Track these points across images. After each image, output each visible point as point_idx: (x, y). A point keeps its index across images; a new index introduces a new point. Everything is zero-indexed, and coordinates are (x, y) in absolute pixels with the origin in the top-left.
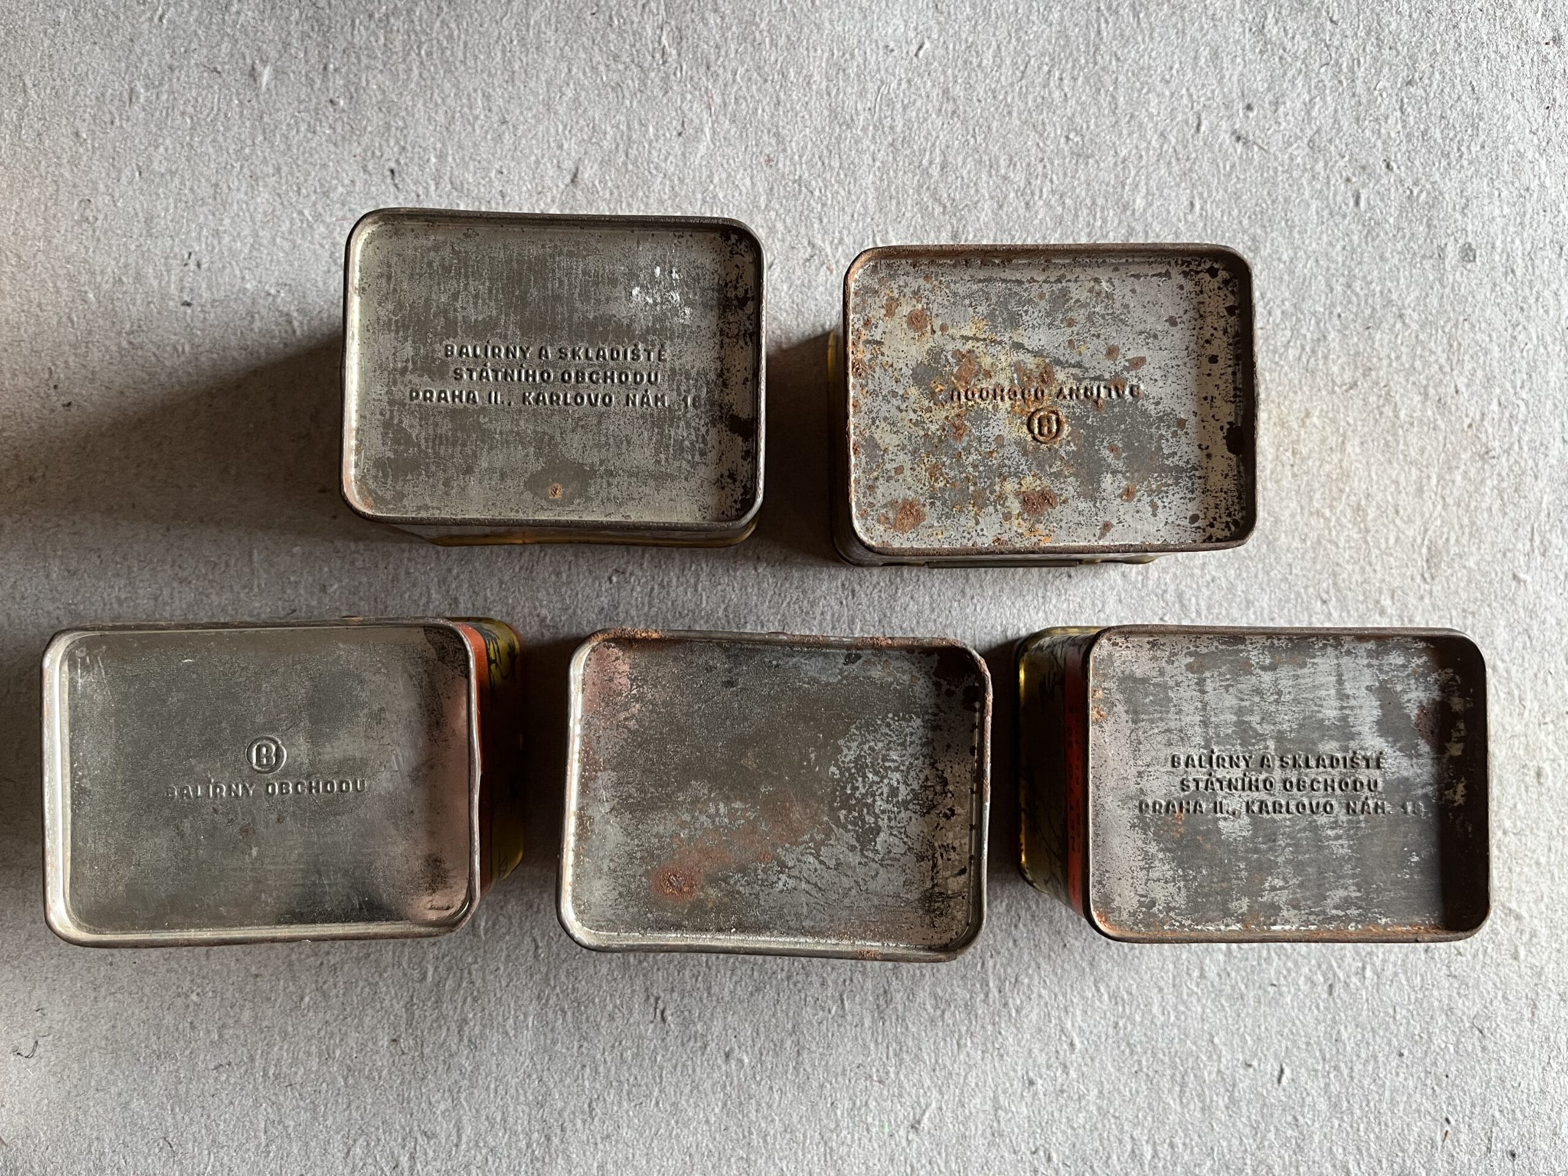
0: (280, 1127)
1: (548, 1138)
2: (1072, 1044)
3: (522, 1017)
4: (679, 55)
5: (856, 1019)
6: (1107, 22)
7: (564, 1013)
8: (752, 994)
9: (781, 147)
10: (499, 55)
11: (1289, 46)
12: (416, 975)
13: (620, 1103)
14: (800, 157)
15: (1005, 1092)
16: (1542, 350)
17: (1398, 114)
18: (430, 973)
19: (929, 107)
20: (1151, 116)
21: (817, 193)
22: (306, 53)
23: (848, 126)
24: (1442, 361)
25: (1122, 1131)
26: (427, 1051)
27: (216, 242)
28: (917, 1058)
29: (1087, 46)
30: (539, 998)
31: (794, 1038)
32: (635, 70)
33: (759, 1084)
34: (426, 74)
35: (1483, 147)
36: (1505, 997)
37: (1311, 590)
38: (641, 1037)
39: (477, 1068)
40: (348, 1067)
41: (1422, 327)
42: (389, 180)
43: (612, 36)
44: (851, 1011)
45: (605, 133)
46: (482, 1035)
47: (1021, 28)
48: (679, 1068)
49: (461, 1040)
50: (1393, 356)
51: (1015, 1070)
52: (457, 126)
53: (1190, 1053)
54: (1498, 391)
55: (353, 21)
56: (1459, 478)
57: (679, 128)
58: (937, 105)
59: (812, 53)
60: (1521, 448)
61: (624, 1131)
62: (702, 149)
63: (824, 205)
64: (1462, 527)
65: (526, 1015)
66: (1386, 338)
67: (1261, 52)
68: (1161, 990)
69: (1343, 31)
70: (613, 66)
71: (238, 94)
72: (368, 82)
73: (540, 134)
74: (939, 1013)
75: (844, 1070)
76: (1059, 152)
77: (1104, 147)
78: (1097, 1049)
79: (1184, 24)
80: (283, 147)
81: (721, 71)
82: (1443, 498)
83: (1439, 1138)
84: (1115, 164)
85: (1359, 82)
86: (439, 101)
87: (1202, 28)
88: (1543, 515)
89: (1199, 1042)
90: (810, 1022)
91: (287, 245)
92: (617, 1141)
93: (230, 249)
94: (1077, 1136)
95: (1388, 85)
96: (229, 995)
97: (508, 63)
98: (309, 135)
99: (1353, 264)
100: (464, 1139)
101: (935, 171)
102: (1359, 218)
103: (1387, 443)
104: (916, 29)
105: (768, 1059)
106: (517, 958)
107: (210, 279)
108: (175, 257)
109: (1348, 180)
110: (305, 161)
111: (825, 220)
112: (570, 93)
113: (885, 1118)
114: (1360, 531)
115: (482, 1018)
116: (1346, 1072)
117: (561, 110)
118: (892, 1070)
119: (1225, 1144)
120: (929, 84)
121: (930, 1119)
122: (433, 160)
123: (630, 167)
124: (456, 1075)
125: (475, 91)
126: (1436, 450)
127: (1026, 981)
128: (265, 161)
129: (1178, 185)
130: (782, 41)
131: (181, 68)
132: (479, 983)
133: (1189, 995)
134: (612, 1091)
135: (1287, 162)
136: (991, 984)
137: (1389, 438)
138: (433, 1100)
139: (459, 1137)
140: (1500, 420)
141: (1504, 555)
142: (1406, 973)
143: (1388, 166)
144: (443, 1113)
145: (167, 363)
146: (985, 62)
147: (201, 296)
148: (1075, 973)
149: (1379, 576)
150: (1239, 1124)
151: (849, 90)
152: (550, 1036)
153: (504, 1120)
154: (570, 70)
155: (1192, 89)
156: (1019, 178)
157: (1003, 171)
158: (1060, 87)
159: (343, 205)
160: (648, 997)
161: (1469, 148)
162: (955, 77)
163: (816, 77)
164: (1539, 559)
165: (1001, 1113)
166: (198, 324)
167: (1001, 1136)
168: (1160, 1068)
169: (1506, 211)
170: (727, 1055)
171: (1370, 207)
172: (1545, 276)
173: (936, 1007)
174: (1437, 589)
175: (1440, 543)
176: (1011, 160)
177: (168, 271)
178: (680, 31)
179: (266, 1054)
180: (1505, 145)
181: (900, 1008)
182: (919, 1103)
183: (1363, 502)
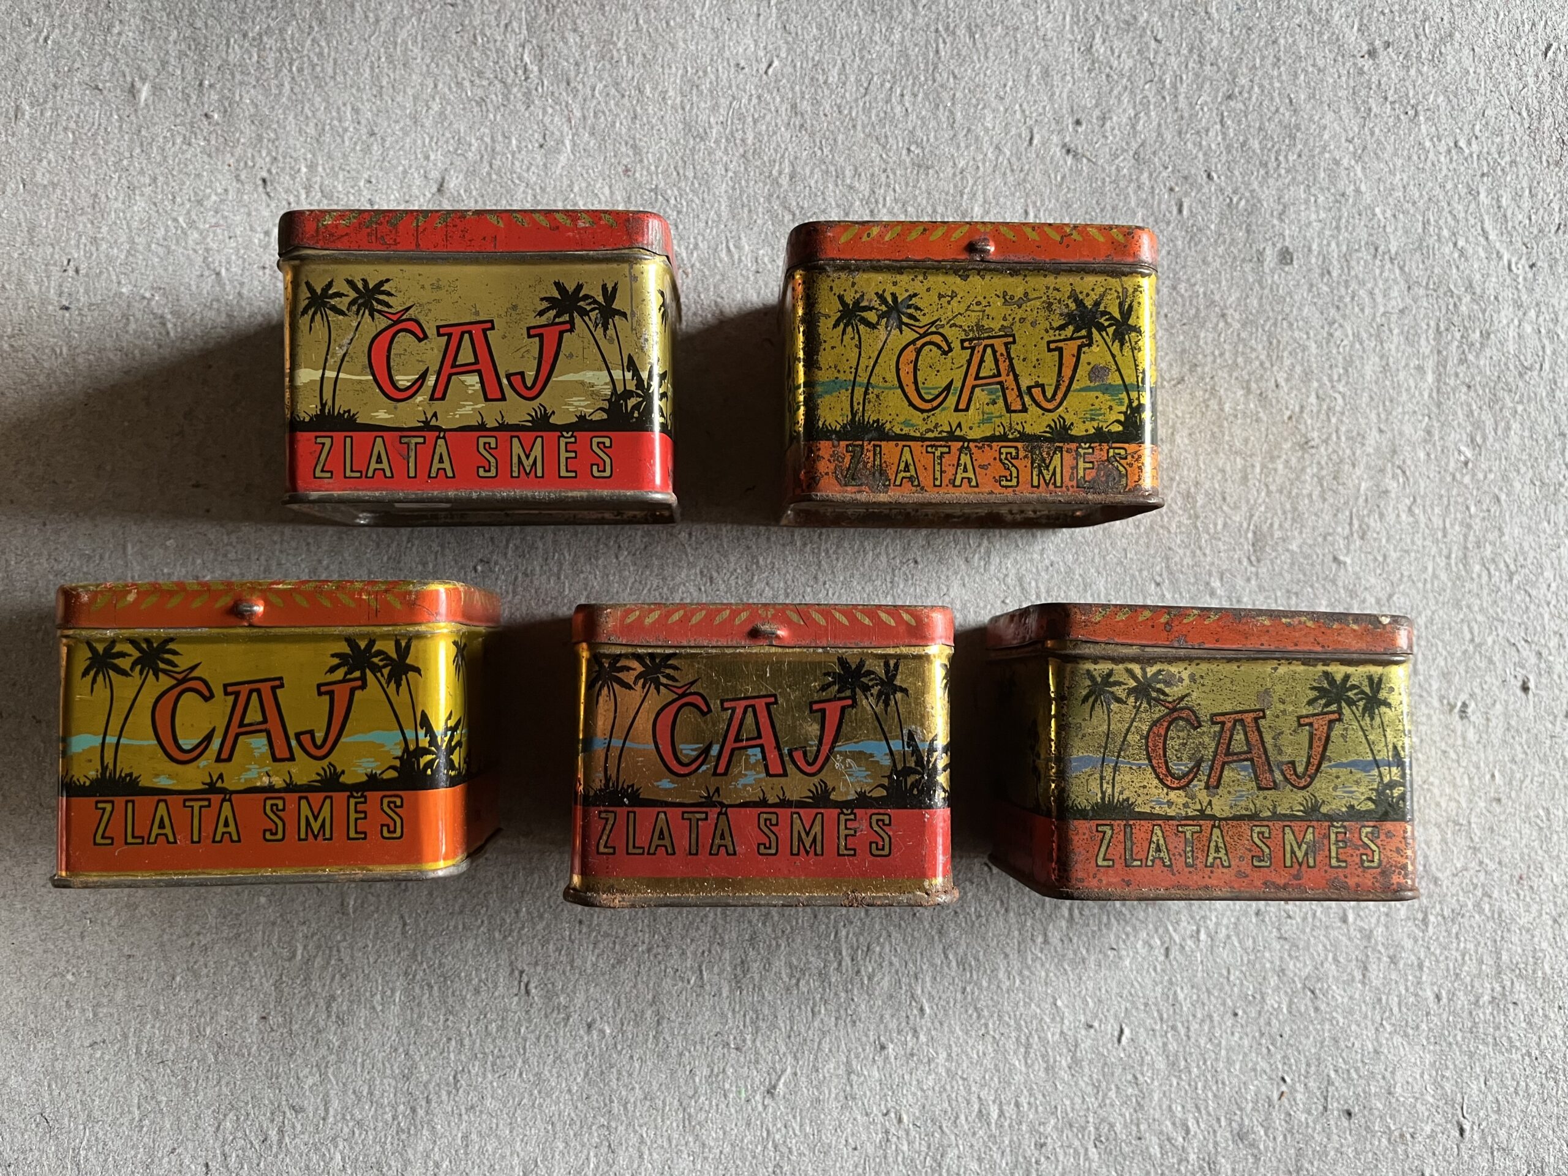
0: (153, 1103)
1: (414, 1110)
2: (922, 1010)
3: (389, 993)
4: (540, 71)
5: (715, 989)
6: (945, 42)
7: (430, 987)
8: (613, 967)
9: (638, 158)
10: (368, 70)
11: (1115, 64)
12: (286, 953)
13: (485, 1077)
14: (657, 167)
15: (857, 1057)
16: (1357, 346)
17: (1218, 127)
18: (299, 952)
19: (779, 121)
20: (986, 130)
21: (673, 201)
22: (183, 71)
23: (702, 139)
24: (1263, 357)
25: (969, 1092)
26: (295, 1027)
27: (94, 249)
28: (773, 1026)
29: (927, 64)
30: (406, 974)
31: (654, 1008)
32: (499, 85)
33: (620, 1053)
34: (297, 89)
35: (1300, 156)
36: (1335, 959)
37: (1145, 573)
38: (506, 1010)
39: (344, 1043)
40: (218, 1044)
41: (1244, 325)
42: (261, 189)
43: (476, 54)
44: (710, 981)
45: (470, 145)
46: (350, 1011)
47: (864, 47)
48: (542, 1039)
49: (329, 1016)
50: (1217, 353)
51: (867, 1036)
52: (327, 138)
53: (1035, 1016)
54: (1315, 384)
55: (228, 40)
56: (1280, 467)
57: (541, 140)
58: (786, 119)
59: (667, 71)
60: (1339, 438)
61: (488, 1102)
62: (563, 159)
63: (679, 212)
64: (1284, 513)
65: (393, 991)
66: (1210, 336)
67: (1090, 71)
68: (1006, 956)
69: (1167, 49)
70: (477, 81)
71: (118, 109)
72: (241, 96)
73: (407, 146)
74: (794, 981)
75: (702, 1038)
76: (901, 163)
77: (943, 158)
78: (946, 1014)
79: (1017, 44)
80: (159, 158)
81: (580, 87)
82: (1267, 486)
83: (1275, 1096)
84: (954, 174)
85: (1181, 98)
86: (310, 114)
87: (1034, 48)
88: (1361, 501)
89: (1043, 1005)
90: (669, 992)
91: (161, 251)
92: (481, 1112)
93: (107, 256)
94: (926, 1098)
95: (1209, 100)
96: (102, 975)
97: (376, 79)
98: (185, 147)
99: (1178, 268)
100: (332, 1112)
101: (784, 181)
102: (1182, 224)
103: (1213, 434)
104: (765, 48)
105: (629, 1028)
106: (385, 936)
107: (87, 284)
108: (55, 264)
109: (1171, 189)
110: (180, 171)
111: (681, 227)
112: (436, 107)
113: (741, 1083)
114: (1190, 518)
115: (350, 994)
116: (1183, 1031)
117: (428, 123)
118: (748, 1037)
119: (1068, 1103)
120: (778, 99)
121: (785, 1084)
122: (304, 170)
123: (494, 177)
124: (323, 1051)
125: (345, 105)
126: (1259, 440)
127: (878, 949)
128: (142, 172)
129: (1013, 195)
130: (639, 59)
131: (64, 86)
132: (347, 960)
133: (1033, 961)
134: (477, 1063)
135: (1114, 173)
136: (844, 953)
137: (1215, 429)
138: (301, 1075)
139: (327, 1111)
140: (1319, 412)
141: (1325, 539)
142: (1238, 935)
143: (1209, 176)
144: (311, 1087)
145: (46, 365)
146: (830, 79)
147: (78, 300)
148: (924, 941)
149: (1209, 559)
150: (1081, 1083)
151: (702, 105)
152: (416, 1010)
153: (371, 1093)
154: (436, 86)
155: (1025, 105)
156: (864, 187)
157: (848, 181)
158: (901, 102)
159: (217, 212)
160: (512, 971)
161: (1286, 157)
162: (802, 93)
163: (671, 93)
164: (1358, 543)
165: (854, 1077)
166: (76, 327)
167: (854, 1099)
168: (1006, 1031)
169: (1322, 215)
170: (589, 1026)
171: (1192, 214)
172: (1361, 276)
173: (791, 976)
174: (1263, 570)
175: (1265, 528)
176: (856, 170)
177: (48, 277)
178: (541, 49)
179: (138, 1032)
180: (1322, 153)
181: (757, 977)
182: (774, 1070)
183: (1193, 490)
